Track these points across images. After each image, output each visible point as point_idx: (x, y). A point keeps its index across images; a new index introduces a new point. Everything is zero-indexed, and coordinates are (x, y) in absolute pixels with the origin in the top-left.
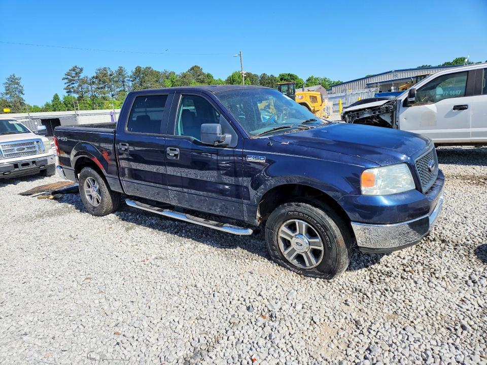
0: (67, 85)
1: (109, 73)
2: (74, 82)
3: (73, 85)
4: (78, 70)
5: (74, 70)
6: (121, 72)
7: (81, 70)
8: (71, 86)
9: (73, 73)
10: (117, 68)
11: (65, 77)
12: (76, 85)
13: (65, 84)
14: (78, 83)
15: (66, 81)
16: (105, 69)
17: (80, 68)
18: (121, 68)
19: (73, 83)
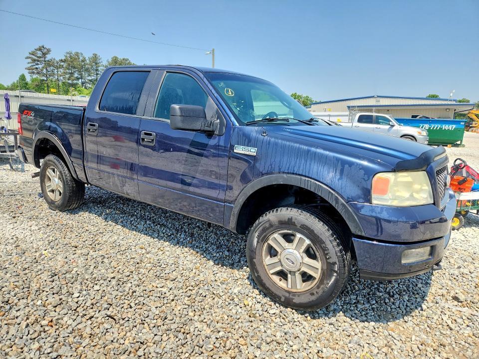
0: (30, 65)
1: (81, 58)
2: (39, 63)
3: (37, 66)
4: (45, 51)
5: (40, 50)
6: (95, 60)
7: (49, 51)
8: (34, 67)
9: (39, 54)
10: (91, 55)
11: (28, 55)
12: (40, 66)
13: (29, 63)
14: (43, 65)
15: (29, 60)
16: (77, 54)
17: (47, 48)
18: (95, 55)
19: (37, 64)
